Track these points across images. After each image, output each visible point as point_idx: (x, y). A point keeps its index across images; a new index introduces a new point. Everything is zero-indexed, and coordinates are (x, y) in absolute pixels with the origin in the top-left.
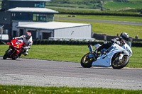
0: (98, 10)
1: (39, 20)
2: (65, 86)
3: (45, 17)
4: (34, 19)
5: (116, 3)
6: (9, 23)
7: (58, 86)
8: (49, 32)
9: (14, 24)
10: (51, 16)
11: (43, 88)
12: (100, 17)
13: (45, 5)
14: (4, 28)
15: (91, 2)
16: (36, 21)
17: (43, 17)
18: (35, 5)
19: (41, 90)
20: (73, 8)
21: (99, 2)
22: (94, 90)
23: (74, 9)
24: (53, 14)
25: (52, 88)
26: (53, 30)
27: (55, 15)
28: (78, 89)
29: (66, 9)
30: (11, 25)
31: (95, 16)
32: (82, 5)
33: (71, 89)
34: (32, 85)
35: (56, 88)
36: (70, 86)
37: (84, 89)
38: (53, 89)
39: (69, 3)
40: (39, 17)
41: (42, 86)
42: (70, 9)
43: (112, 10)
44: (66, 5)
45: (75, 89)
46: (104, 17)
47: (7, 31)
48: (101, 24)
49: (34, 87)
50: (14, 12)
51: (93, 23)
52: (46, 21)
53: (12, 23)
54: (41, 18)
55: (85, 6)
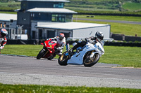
0: (117, 11)
1: (58, 20)
2: (83, 85)
3: (64, 17)
4: (53, 19)
5: (135, 4)
6: (28, 23)
7: (77, 86)
8: (68, 32)
9: (33, 24)
10: (70, 16)
11: (62, 88)
12: (118, 18)
13: (64, 6)
14: (24, 29)
15: (110, 2)
16: (55, 21)
17: (62, 17)
18: (54, 6)
19: (59, 90)
20: (91, 9)
21: (118, 3)
22: (112, 89)
23: (93, 10)
24: (71, 14)
25: (70, 88)
26: (72, 30)
27: (74, 16)
28: (97, 89)
29: (85, 9)
30: (30, 26)
31: (114, 17)
32: (100, 6)
33: (90, 89)
34: (51, 84)
35: (74, 88)
36: (89, 86)
37: (102, 88)
38: (72, 88)
39: (87, 4)
40: (58, 17)
41: (61, 85)
42: (89, 9)
43: (131, 11)
44: (85, 5)
45: (93, 88)
46: (123, 17)
47: (26, 31)
48: (120, 25)
49: (52, 87)
50: (33, 13)
51: (111, 24)
52: (64, 22)
53: (31, 23)
54: (60, 19)
55: (104, 6)
